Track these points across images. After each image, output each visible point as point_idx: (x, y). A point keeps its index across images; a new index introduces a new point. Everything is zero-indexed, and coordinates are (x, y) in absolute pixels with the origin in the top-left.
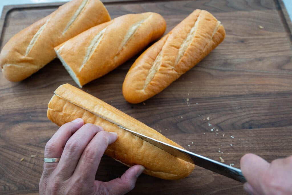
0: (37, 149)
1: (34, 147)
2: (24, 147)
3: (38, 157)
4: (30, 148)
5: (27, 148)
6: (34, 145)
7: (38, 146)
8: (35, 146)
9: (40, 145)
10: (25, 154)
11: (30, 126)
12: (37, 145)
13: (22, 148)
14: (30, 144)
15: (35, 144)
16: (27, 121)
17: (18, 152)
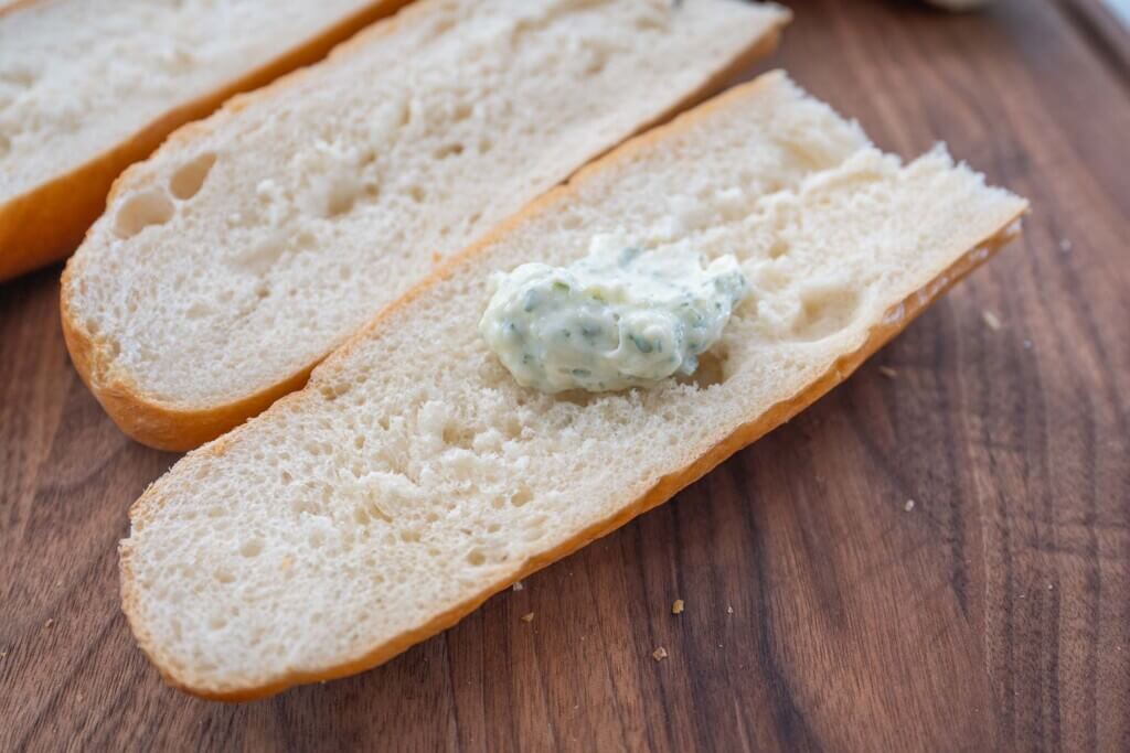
0: (979, 525)
1: (966, 551)
2: (991, 619)
3: (1028, 507)
4: (989, 573)
5: (991, 594)
6: (957, 554)
7: (956, 522)
8: (958, 543)
9: (946, 516)
10: (1048, 603)
11: (804, 611)
12: (946, 532)
13: (1008, 629)
14: (959, 579)
15: (947, 549)
16: (765, 648)
17: (1046, 658)
